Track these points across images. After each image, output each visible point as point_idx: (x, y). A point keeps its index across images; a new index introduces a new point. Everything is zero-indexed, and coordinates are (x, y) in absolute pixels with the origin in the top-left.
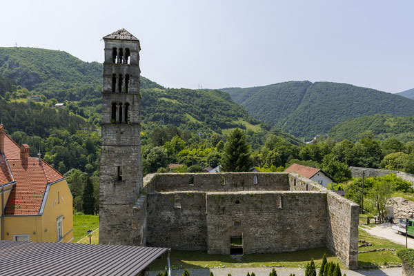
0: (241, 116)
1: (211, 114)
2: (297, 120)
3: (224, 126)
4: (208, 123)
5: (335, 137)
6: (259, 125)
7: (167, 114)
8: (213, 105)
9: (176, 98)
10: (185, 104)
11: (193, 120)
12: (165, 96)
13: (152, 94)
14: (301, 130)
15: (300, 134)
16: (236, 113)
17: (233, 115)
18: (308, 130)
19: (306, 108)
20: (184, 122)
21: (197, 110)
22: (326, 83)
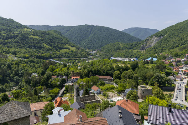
0: (67, 43)
1: (55, 43)
2: (89, 42)
3: (61, 48)
4: (54, 47)
5: (103, 51)
6: (75, 47)
7: (35, 44)
8: (55, 39)
9: (37, 35)
10: (42, 39)
11: (47, 47)
12: (32, 35)
13: (26, 34)
14: (91, 46)
15: (90, 48)
16: (65, 42)
17: (64, 43)
18: (93, 46)
19: (93, 37)
20: (43, 48)
21: (48, 42)
22: (100, 26)
